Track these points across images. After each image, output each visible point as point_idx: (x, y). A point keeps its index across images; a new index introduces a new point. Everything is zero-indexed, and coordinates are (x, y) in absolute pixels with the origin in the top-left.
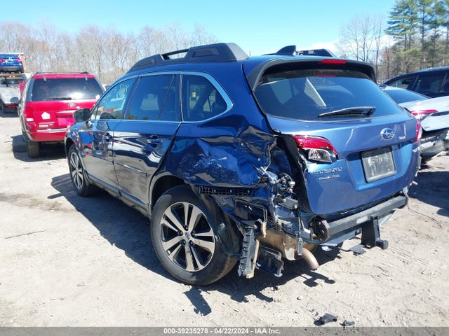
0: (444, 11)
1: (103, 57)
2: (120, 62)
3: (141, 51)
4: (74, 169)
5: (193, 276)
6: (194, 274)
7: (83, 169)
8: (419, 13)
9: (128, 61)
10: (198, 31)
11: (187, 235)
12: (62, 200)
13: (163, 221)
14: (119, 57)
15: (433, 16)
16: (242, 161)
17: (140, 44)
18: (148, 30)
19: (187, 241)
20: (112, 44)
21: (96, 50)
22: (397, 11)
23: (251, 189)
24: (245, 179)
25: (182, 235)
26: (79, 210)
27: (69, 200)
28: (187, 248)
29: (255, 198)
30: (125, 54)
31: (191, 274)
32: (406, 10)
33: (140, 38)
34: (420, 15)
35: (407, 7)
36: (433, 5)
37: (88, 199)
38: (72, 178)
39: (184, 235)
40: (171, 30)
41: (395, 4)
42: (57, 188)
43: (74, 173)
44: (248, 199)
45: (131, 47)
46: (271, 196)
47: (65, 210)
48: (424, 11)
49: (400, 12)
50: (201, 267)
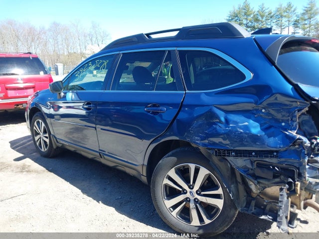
0: (259, 20)
1: (20, 44)
2: (33, 48)
3: (51, 40)
4: (37, 134)
5: (199, 230)
6: (200, 228)
7: (50, 134)
8: (244, 20)
9: (40, 47)
10: (94, 27)
11: (192, 193)
12: (28, 161)
13: (166, 181)
14: (33, 44)
15: (252, 23)
16: (266, 126)
17: (50, 35)
18: (56, 24)
19: (192, 199)
20: (27, 35)
21: (14, 39)
22: (230, 19)
23: (277, 152)
24: (273, 142)
25: (186, 193)
26: (50, 171)
27: (35, 162)
28: (192, 205)
29: (282, 160)
30: (38, 42)
31: (197, 228)
32: (237, 18)
33: (50, 30)
34: (245, 22)
35: (237, 16)
36: (252, 16)
37: (53, 160)
38: (35, 142)
39: (188, 193)
40: (74, 25)
41: (229, 13)
42: (18, 151)
43: (37, 138)
44: (274, 161)
45: (42, 37)
46: (304, 158)
47: (37, 172)
48: (247, 19)
49: (232, 19)
50: (207, 221)
